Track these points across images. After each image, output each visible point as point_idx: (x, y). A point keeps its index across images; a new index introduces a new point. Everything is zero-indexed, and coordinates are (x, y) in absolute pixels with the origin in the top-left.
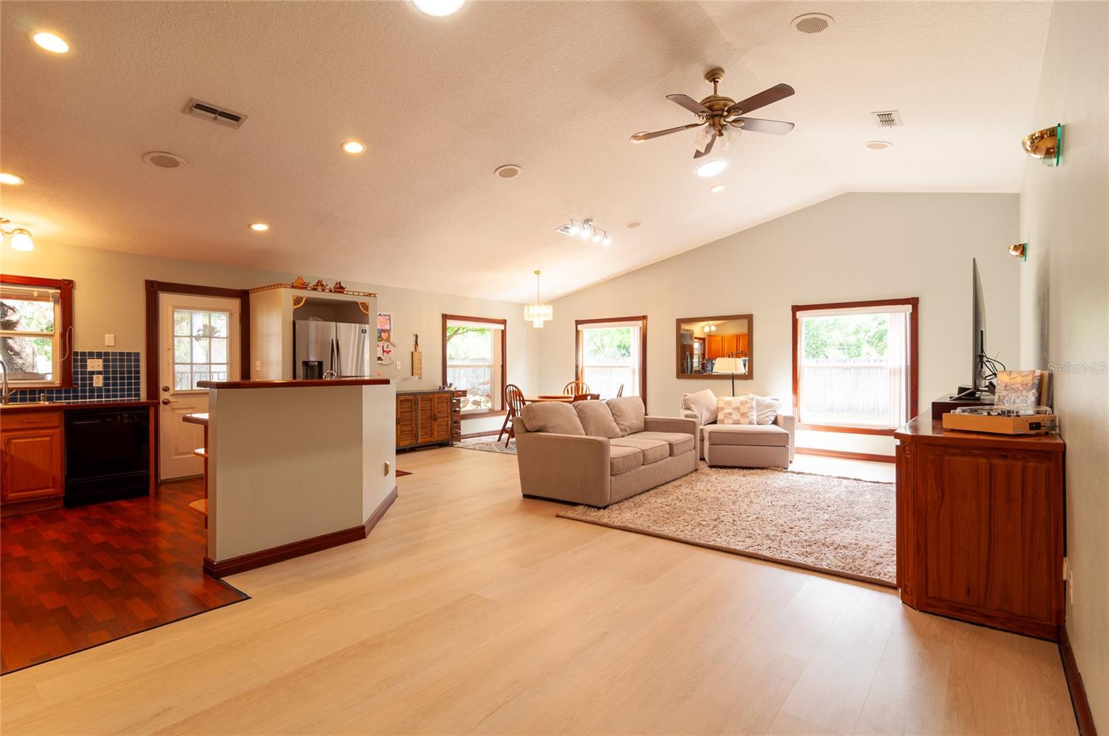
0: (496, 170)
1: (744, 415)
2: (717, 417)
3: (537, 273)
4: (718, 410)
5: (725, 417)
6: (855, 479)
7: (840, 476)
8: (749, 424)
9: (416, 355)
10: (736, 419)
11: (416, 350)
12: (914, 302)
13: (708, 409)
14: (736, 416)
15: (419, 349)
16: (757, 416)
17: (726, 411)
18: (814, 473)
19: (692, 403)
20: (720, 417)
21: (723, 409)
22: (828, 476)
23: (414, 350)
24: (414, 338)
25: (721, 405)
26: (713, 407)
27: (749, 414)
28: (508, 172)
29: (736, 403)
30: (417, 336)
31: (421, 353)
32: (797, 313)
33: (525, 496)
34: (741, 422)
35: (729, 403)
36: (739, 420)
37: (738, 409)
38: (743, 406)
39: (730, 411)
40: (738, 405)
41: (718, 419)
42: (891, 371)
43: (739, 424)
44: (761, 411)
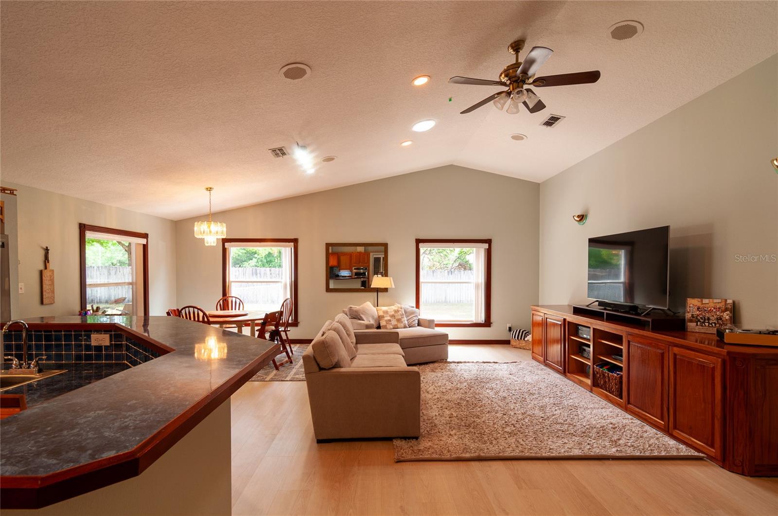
0: (283, 67)
1: (399, 320)
2: (379, 324)
3: (209, 189)
4: (380, 317)
5: (387, 323)
6: (494, 362)
7: (484, 361)
8: (404, 328)
9: (46, 274)
10: (395, 324)
11: (46, 268)
12: (489, 242)
13: (373, 317)
14: (394, 322)
15: (51, 266)
16: (407, 321)
17: (386, 319)
18: (467, 361)
19: (362, 314)
20: (383, 323)
21: (383, 317)
22: (477, 362)
23: (42, 267)
24: (43, 253)
25: (381, 313)
26: (376, 316)
27: (403, 320)
28: (295, 72)
29: (391, 312)
30: (47, 250)
31: (53, 271)
32: (420, 244)
33: (319, 441)
34: (399, 326)
35: (386, 312)
36: (396, 325)
37: (393, 316)
38: (397, 314)
39: (389, 318)
40: (393, 313)
41: (381, 325)
42: (476, 284)
43: (398, 328)
44: (408, 316)
